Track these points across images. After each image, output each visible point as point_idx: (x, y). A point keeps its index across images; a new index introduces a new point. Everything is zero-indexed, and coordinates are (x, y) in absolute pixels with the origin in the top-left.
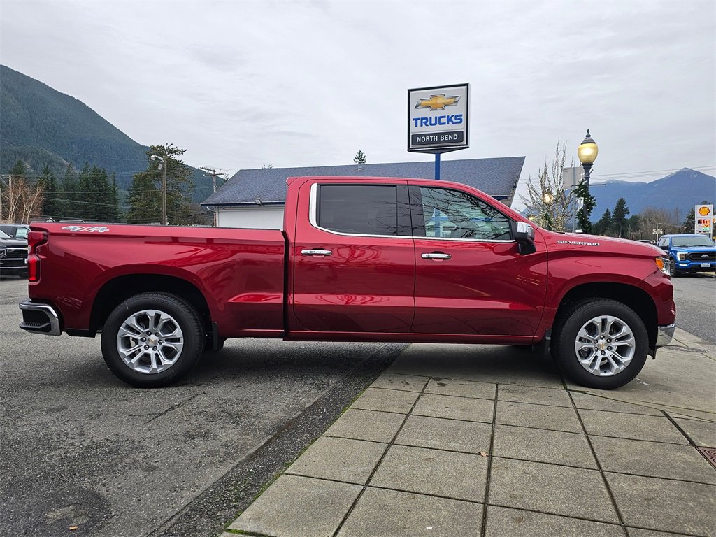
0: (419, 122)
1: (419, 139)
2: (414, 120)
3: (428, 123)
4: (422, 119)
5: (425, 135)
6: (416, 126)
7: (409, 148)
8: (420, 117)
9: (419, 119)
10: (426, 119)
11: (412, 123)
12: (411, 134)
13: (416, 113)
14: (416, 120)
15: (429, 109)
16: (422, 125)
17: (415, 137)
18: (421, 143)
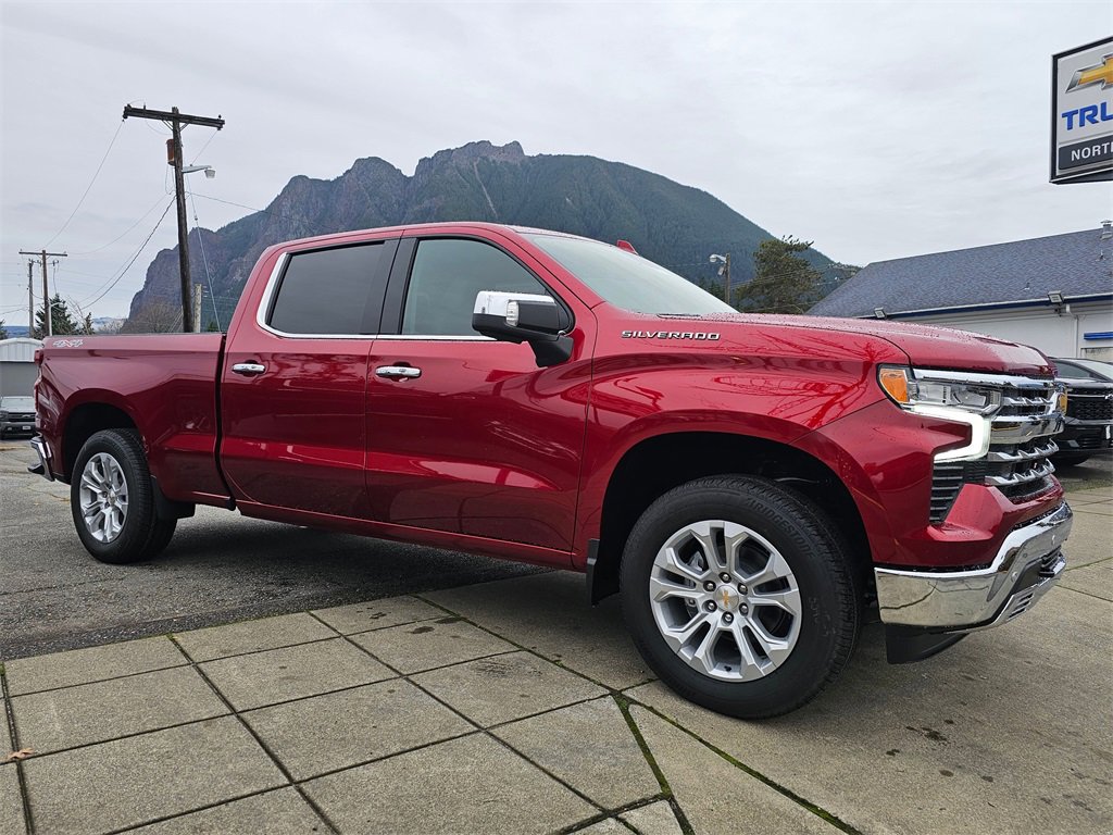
0: (1076, 118)
1: (1075, 155)
2: (1064, 115)
3: (1098, 118)
4: (1084, 111)
5: (1091, 144)
6: (1070, 127)
7: (1053, 175)
8: (1079, 109)
9: (1076, 112)
10: (1094, 108)
11: (1062, 122)
12: (1058, 147)
13: (1069, 102)
14: (1069, 115)
15: (1100, 86)
16: (1082, 124)
17: (1067, 151)
18: (1082, 162)
